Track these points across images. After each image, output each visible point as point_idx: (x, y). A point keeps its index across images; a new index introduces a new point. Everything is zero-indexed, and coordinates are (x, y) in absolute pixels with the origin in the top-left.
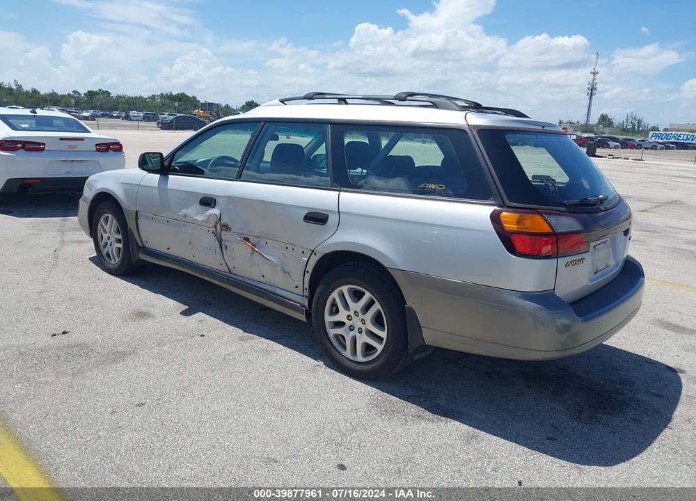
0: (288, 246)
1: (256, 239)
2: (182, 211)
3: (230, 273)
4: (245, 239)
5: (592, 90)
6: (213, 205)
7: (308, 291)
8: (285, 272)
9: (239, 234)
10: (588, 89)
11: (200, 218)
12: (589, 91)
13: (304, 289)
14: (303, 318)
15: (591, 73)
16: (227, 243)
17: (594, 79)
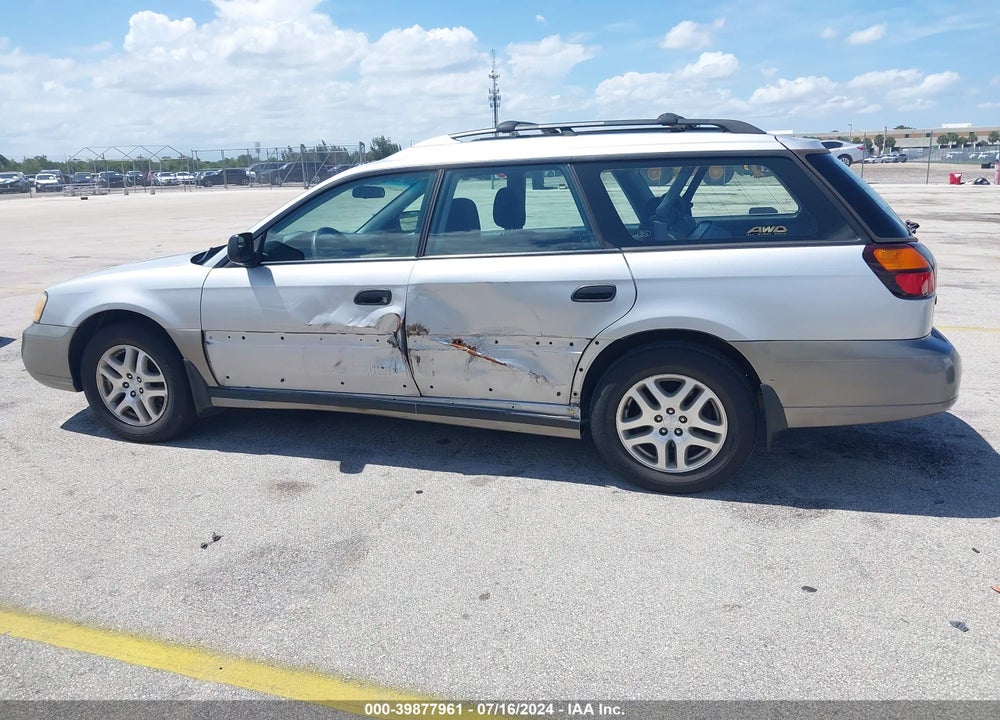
0: (539, 339)
1: (475, 339)
2: (316, 318)
3: (421, 396)
4: (454, 342)
5: (495, 100)
6: (385, 300)
7: (579, 396)
8: (537, 377)
9: (443, 337)
10: (490, 98)
11: (362, 324)
12: (492, 102)
13: (573, 393)
14: (575, 434)
15: (490, 76)
16: (418, 354)
17: (495, 85)
